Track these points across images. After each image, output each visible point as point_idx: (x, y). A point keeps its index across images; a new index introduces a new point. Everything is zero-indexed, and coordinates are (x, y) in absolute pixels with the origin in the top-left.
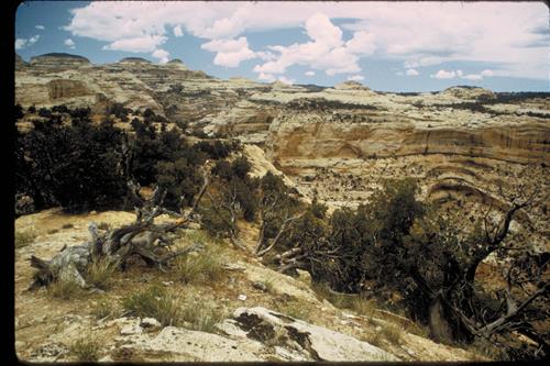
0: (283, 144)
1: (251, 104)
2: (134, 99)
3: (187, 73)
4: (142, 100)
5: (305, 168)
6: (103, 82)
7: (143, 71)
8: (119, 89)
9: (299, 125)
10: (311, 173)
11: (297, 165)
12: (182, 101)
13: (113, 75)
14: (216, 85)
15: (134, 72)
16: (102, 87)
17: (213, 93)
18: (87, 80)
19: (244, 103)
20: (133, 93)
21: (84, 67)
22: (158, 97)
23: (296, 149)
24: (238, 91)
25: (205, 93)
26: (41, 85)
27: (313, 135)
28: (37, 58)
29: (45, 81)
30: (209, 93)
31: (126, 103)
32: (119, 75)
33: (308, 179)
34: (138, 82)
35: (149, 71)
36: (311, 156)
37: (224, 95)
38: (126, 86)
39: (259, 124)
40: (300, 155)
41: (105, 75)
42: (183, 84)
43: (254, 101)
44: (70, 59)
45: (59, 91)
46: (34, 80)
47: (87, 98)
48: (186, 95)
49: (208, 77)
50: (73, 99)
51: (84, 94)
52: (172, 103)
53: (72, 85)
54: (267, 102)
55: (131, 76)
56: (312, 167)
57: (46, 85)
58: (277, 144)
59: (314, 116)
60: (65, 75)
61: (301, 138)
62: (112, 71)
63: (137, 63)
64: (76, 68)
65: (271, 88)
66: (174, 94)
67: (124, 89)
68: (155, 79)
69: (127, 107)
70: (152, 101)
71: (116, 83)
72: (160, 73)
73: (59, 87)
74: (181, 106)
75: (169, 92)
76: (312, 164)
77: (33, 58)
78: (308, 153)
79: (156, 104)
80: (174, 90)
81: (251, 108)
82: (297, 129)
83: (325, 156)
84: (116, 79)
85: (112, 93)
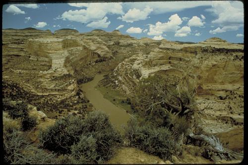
0: (205, 75)
1: (161, 50)
2: (99, 48)
3: (121, 36)
4: (102, 49)
5: (219, 90)
6: (85, 40)
7: (102, 35)
8: (92, 44)
9: (215, 63)
10: (223, 94)
11: (214, 88)
12: (120, 49)
13: (89, 37)
14: (135, 41)
15: (98, 36)
16: (85, 42)
17: (134, 45)
18: (78, 39)
19: (157, 50)
20: (98, 45)
21: (77, 34)
22: (109, 47)
23: (213, 79)
24: (145, 44)
25: (130, 45)
26: (59, 42)
27: (223, 69)
28: (57, 31)
29: (60, 40)
30: (132, 45)
31: (95, 50)
32: (92, 37)
33: (221, 98)
34: (100, 40)
35: (104, 35)
36: (222, 83)
37: (139, 46)
38: (95, 42)
39: (165, 61)
40: (216, 82)
41: (85, 37)
42: (120, 41)
43: (161, 48)
44: (70, 31)
45: (66, 44)
46: (56, 40)
47: (78, 48)
48: (122, 46)
49: (131, 38)
50: (72, 48)
51: (77, 46)
52: (115, 50)
53: (72, 42)
54: (168, 49)
55: (96, 37)
56: (223, 90)
57: (61, 42)
58: (201, 75)
59: (223, 57)
60: (69, 37)
61: (216, 71)
62: (88, 36)
63: (99, 32)
64: (73, 35)
65: (161, 43)
66: (116, 46)
67: (94, 43)
68: (107, 39)
69: (96, 52)
70: (107, 49)
71: (91, 41)
72: (109, 36)
73: (66, 42)
74: (119, 51)
75: (113, 45)
76: (223, 88)
77: (56, 31)
78: (220, 81)
79: (108, 50)
80: (116, 44)
81: (161, 52)
82: (214, 66)
83: (230, 83)
84: (90, 39)
85: (89, 45)
